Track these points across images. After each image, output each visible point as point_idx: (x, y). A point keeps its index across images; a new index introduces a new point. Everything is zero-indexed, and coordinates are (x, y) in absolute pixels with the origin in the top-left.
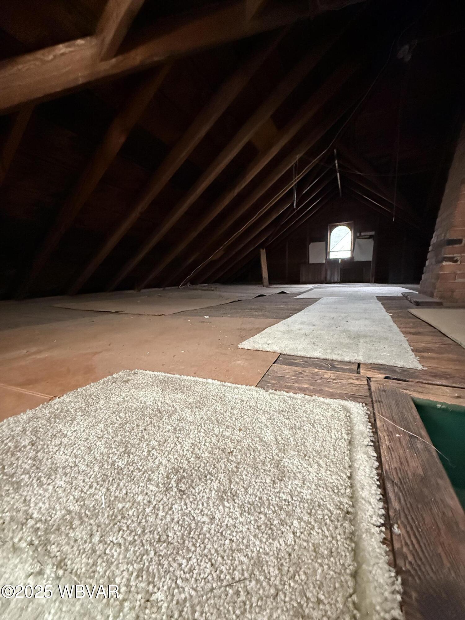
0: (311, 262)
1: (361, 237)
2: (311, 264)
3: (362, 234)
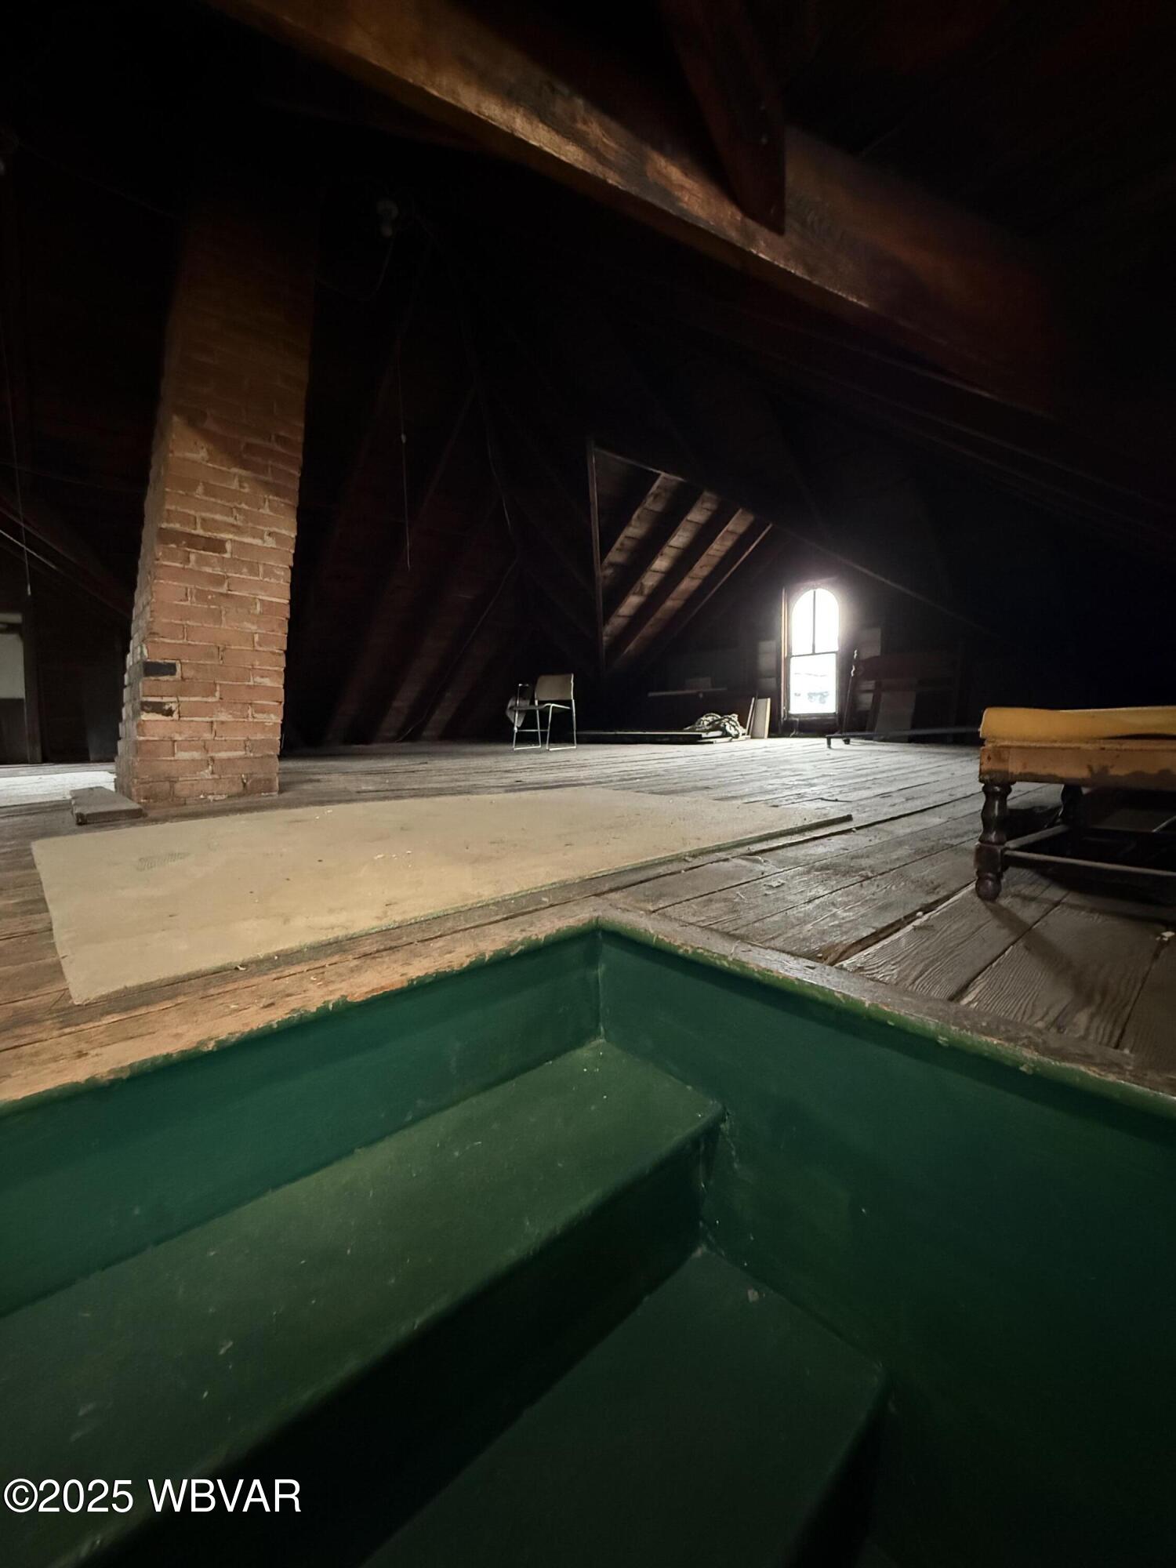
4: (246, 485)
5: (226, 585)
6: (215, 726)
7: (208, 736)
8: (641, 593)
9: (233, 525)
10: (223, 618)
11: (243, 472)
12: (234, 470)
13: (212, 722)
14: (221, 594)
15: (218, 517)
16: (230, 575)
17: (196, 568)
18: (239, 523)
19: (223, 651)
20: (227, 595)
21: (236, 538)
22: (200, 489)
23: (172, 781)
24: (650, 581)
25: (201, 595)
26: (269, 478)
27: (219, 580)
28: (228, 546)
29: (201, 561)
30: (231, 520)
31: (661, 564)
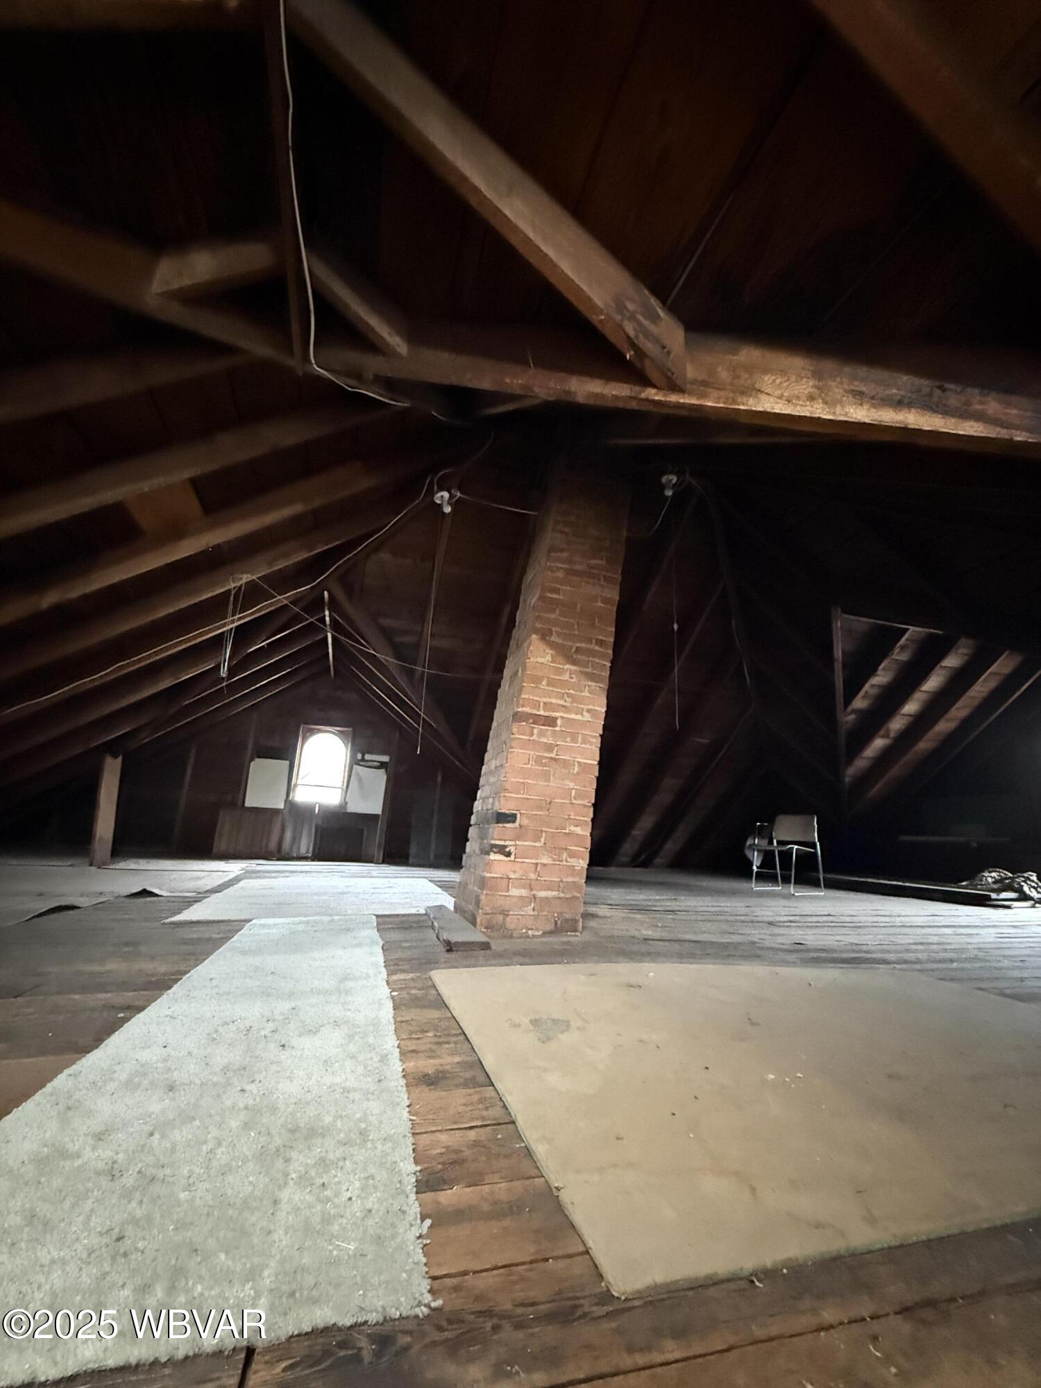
0: (247, 804)
1: (364, 763)
2: (248, 808)
3: (367, 757)
4: (573, 676)
5: (555, 751)
6: (539, 867)
7: (532, 876)
8: (886, 736)
9: (563, 706)
10: (552, 778)
11: (574, 668)
12: (568, 666)
13: (537, 864)
14: (551, 758)
15: (554, 701)
16: (558, 743)
17: (537, 739)
18: (568, 704)
19: (550, 803)
20: (555, 760)
21: (565, 715)
22: (544, 683)
23: (505, 913)
24: (897, 724)
25: (538, 761)
26: (589, 670)
27: (550, 748)
28: (559, 722)
29: (541, 734)
30: (562, 702)
31: (911, 707)
